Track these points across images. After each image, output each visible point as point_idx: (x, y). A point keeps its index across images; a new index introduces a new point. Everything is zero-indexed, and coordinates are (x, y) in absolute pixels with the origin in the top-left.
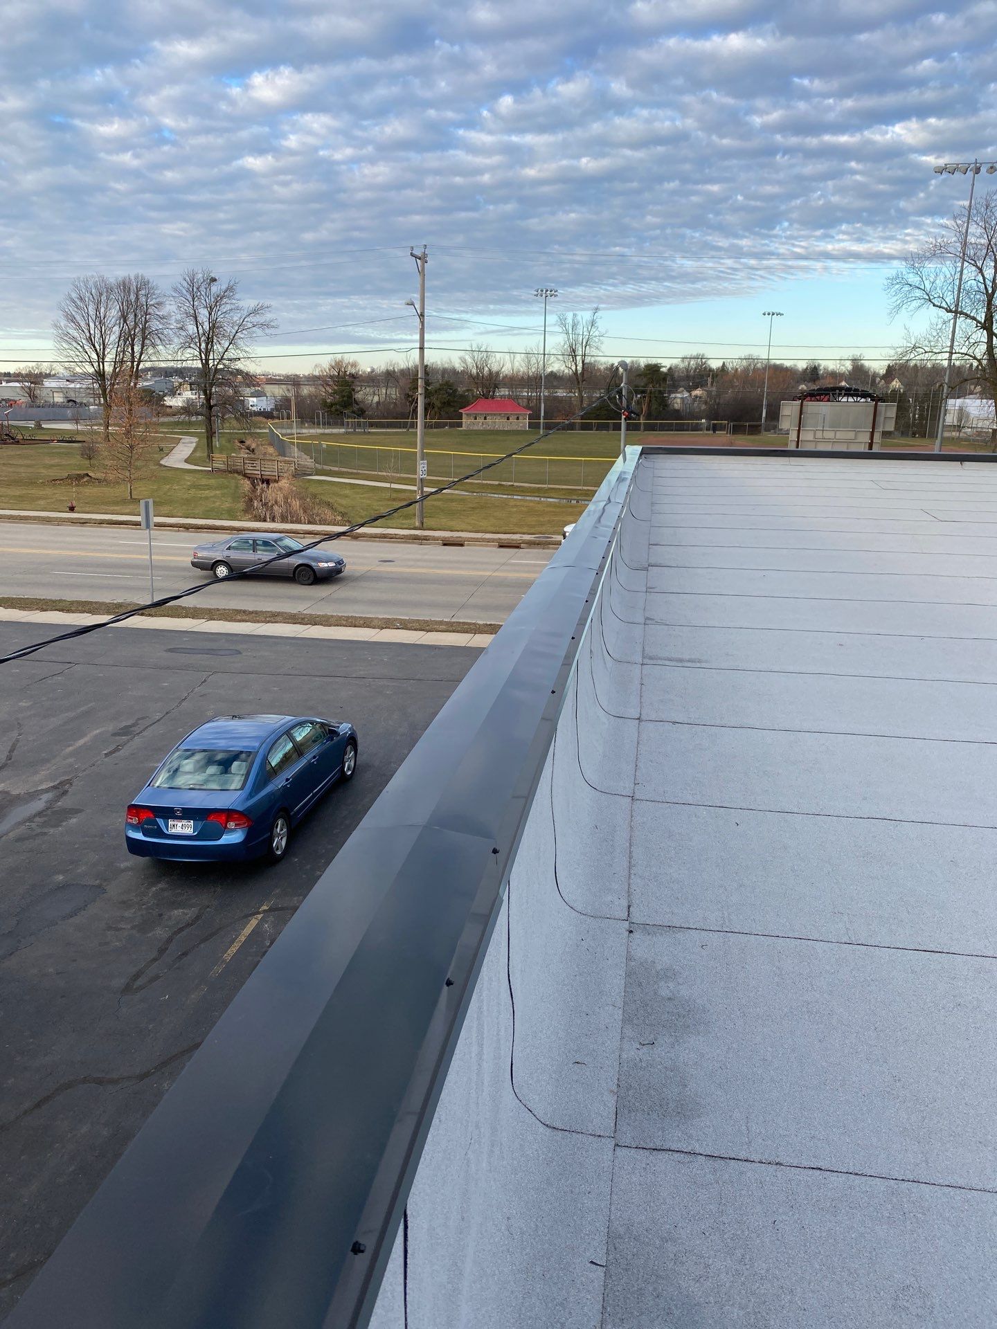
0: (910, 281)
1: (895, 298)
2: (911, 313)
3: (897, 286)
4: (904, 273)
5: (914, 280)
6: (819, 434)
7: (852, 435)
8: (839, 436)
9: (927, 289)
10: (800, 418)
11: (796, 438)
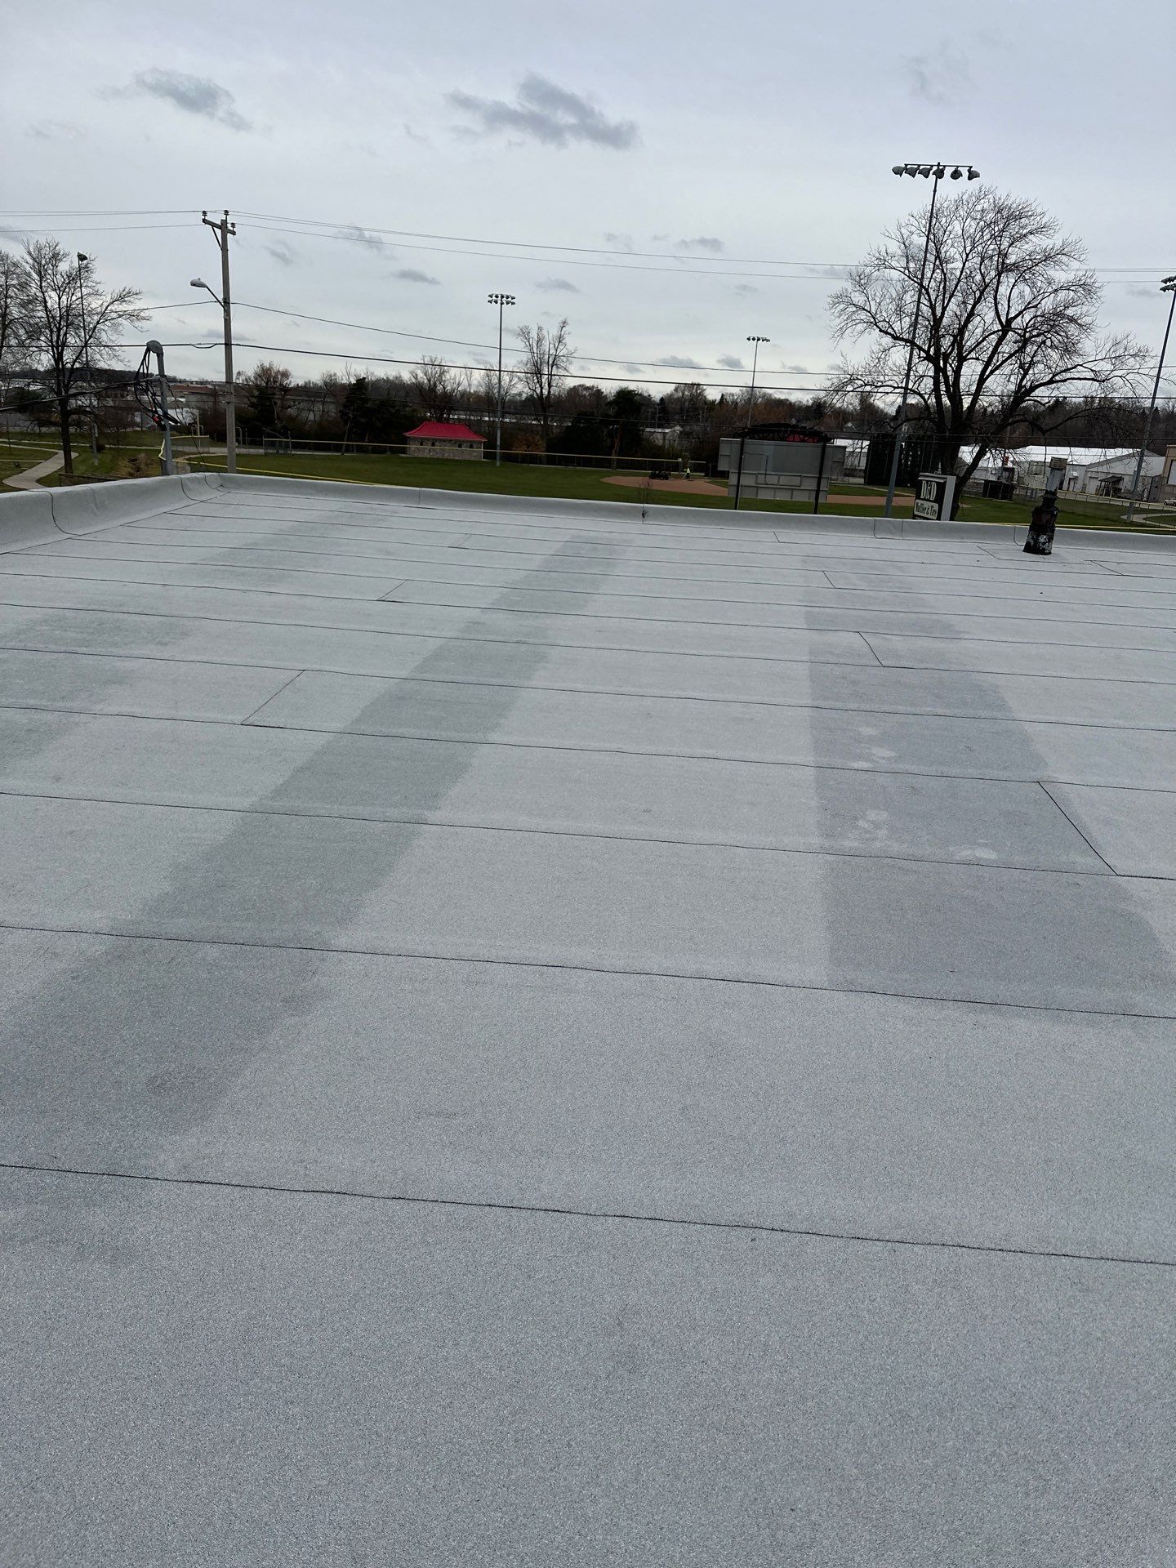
0: (855, 301)
1: (838, 321)
2: (854, 339)
3: (842, 306)
4: (850, 291)
5: (859, 299)
6: (761, 479)
7: (797, 481)
8: (783, 481)
9: (873, 311)
10: (741, 458)
11: (736, 483)
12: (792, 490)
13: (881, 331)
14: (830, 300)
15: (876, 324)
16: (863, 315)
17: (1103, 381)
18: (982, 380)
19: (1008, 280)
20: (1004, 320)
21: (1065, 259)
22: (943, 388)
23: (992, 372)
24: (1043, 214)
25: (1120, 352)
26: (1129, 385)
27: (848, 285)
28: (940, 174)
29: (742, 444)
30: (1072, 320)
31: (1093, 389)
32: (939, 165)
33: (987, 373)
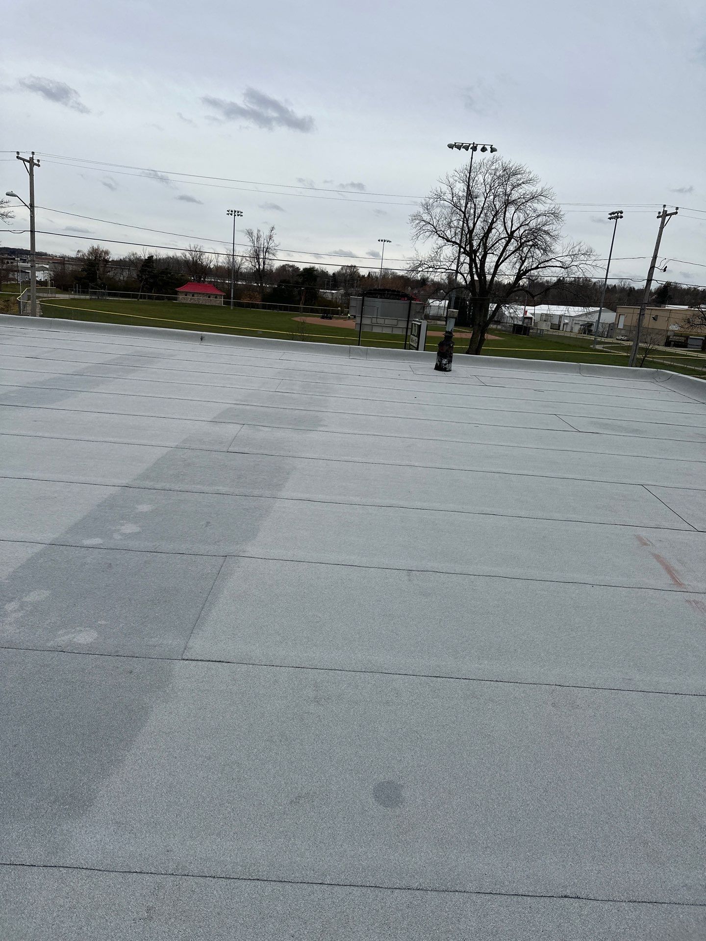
1: (415, 230)
3: (417, 221)
4: (422, 213)
5: (426, 217)
6: (374, 320)
7: (395, 322)
8: (387, 322)
9: (435, 225)
10: (362, 308)
11: (360, 323)
12: (392, 327)
13: (439, 236)
14: (410, 218)
15: (436, 232)
16: (429, 227)
17: (567, 268)
18: (497, 266)
19: (511, 209)
20: (509, 232)
21: (543, 198)
22: (474, 270)
23: (503, 261)
24: (530, 172)
25: (576, 252)
26: (580, 270)
27: (421, 210)
28: (474, 149)
29: (363, 299)
30: (547, 233)
31: (561, 273)
32: (474, 144)
33: (500, 261)
